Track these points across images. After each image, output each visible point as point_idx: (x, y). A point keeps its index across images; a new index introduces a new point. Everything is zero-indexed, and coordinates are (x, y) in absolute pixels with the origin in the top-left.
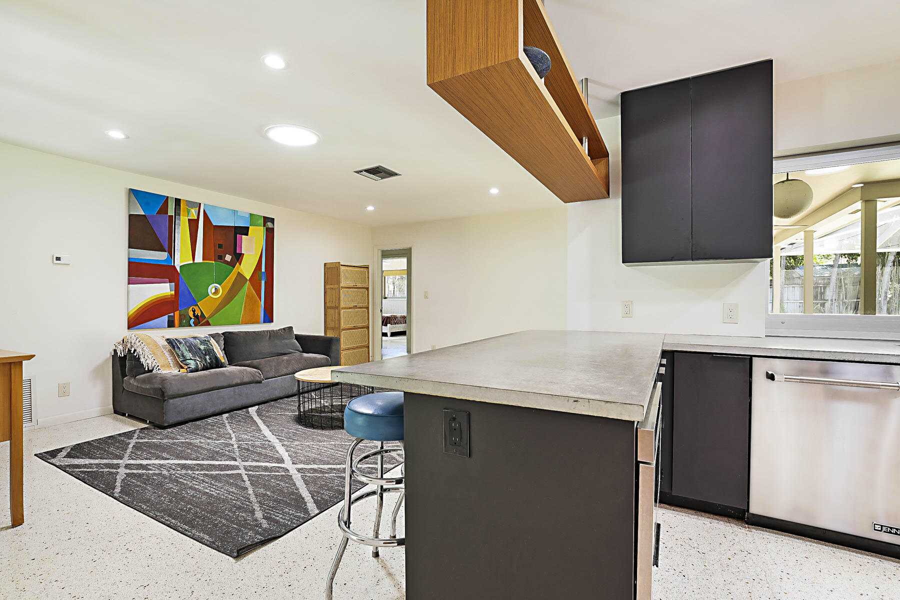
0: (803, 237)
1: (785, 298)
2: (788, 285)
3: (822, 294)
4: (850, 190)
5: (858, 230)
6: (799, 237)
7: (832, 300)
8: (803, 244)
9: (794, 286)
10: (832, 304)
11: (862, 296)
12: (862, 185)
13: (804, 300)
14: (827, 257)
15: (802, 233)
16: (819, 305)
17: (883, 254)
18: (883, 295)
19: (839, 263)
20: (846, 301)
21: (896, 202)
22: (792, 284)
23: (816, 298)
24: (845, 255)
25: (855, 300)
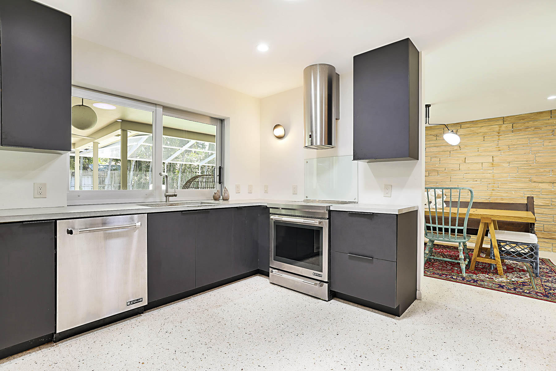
0: (92, 146)
1: (83, 184)
2: (84, 176)
3: (103, 181)
4: (116, 122)
5: (119, 146)
6: (90, 145)
7: (108, 185)
8: (92, 151)
9: (88, 176)
10: (108, 187)
11: (121, 183)
12: (121, 121)
13: (93, 185)
14: (106, 160)
15: (92, 143)
16: (102, 188)
17: (130, 161)
18: (130, 182)
19: (112, 164)
20: (115, 185)
21: (136, 134)
22: (87, 175)
23: (100, 183)
24: (114, 159)
25: (119, 185)
